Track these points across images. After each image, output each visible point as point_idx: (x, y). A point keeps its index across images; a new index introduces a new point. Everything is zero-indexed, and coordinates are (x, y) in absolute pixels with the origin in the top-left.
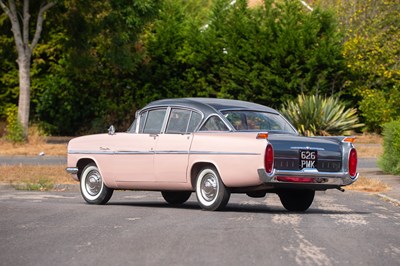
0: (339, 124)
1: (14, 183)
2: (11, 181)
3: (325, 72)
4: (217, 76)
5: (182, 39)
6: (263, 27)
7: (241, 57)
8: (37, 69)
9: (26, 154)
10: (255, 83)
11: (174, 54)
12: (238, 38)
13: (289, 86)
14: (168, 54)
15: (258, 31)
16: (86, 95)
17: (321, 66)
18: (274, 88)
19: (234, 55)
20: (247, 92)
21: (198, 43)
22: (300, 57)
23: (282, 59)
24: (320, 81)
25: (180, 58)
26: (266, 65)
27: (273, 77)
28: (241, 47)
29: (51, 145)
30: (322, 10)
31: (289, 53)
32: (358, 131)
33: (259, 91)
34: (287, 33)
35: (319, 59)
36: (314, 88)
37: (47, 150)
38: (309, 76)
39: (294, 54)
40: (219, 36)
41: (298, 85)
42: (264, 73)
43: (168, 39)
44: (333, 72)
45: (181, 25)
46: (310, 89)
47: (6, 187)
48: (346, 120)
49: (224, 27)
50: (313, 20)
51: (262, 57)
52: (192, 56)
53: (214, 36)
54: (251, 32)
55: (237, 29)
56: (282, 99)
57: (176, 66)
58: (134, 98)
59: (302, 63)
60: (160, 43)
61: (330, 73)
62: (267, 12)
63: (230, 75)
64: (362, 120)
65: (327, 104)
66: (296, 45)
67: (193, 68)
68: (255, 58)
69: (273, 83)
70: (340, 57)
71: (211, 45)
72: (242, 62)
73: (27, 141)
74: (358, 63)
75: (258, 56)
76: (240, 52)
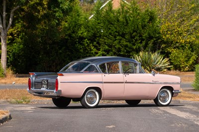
0: (161, 66)
1: (9, 100)
2: (7, 99)
3: (152, 41)
4: (98, 43)
5: (80, 25)
6: (121, 19)
7: (110, 34)
8: (8, 41)
9: (6, 83)
10: (117, 46)
11: (77, 33)
12: (108, 24)
13: (135, 47)
14: (73, 32)
15: (118, 21)
16: (33, 54)
17: (150, 38)
18: (127, 49)
19: (107, 32)
20: (114, 51)
21: (89, 27)
22: (139, 33)
23: (131, 34)
24: (150, 45)
25: (80, 34)
26: (123, 37)
27: (127, 43)
28: (110, 29)
29: (18, 79)
30: (150, 10)
31: (134, 31)
32: (169, 69)
33: (119, 50)
34: (133, 21)
35: (149, 34)
36: (147, 48)
37: (16, 81)
38: (144, 43)
39: (136, 32)
40: (99, 23)
41: (139, 47)
42: (122, 41)
43: (74, 25)
44: (156, 40)
45: (80, 18)
46: (145, 49)
47: (4, 102)
48: (164, 64)
49: (101, 19)
50: (145, 15)
51: (121, 33)
52: (85, 34)
53: (97, 24)
54: (115, 21)
55: (108, 19)
56: (131, 54)
57: (78, 38)
58: (57, 55)
59: (141, 36)
60: (70, 27)
61: (154, 41)
62: (123, 11)
63: (105, 43)
64: (171, 64)
65: (155, 56)
66: (138, 27)
67: (86, 39)
68: (117, 34)
69: (126, 46)
70: (159, 33)
71: (96, 28)
72: (111, 36)
73: (6, 76)
74: (167, 36)
75: (119, 33)
76: (110, 31)
